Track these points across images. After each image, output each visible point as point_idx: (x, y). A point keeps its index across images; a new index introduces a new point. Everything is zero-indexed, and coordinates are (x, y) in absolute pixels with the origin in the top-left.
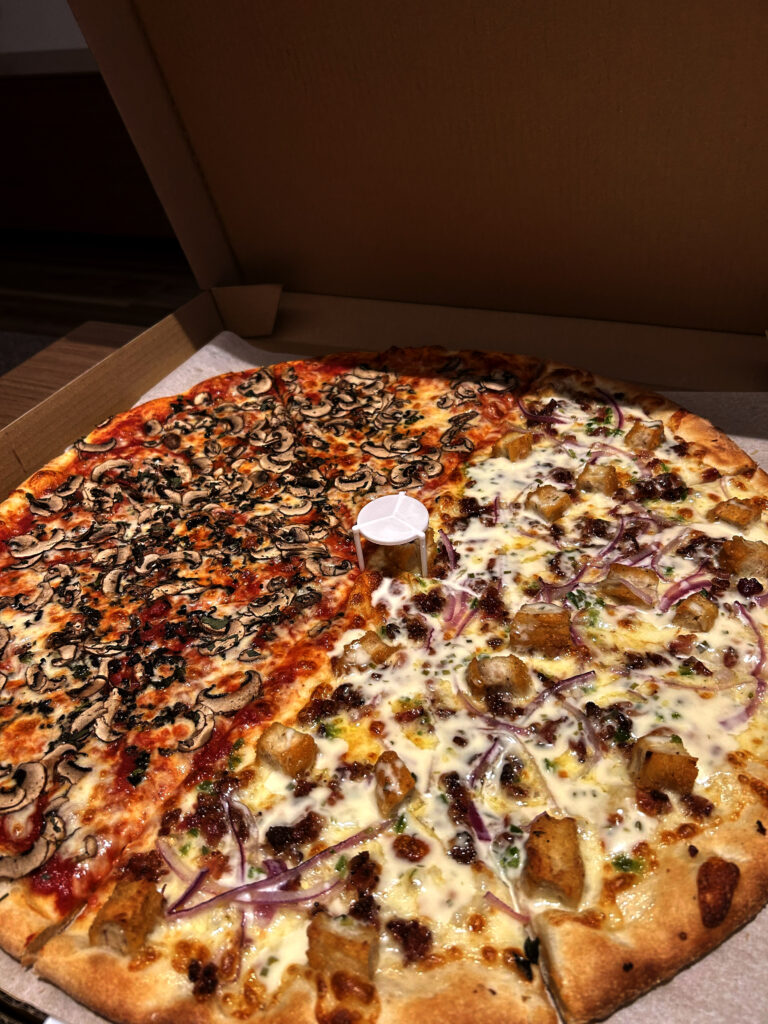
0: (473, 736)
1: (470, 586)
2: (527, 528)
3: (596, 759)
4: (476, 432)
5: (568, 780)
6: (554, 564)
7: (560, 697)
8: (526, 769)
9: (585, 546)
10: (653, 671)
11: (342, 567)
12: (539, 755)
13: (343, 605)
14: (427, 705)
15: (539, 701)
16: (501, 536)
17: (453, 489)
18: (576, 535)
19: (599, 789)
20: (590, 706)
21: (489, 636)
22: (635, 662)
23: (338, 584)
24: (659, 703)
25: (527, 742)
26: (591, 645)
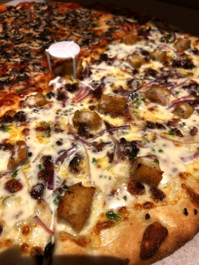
0: (66, 142)
1: (92, 85)
2: (124, 68)
3: (117, 163)
4: (117, 34)
5: (101, 169)
6: (129, 83)
7: (111, 133)
8: (84, 161)
9: (145, 79)
10: (157, 131)
11: (43, 69)
12: (92, 155)
13: (36, 83)
14: (52, 126)
15: (101, 134)
16: (112, 70)
17: (100, 51)
18: (143, 74)
19: (113, 177)
20: (123, 140)
21: (91, 104)
22: (150, 125)
23: (38, 75)
24: (155, 144)
25: (88, 149)
26: (133, 116)
